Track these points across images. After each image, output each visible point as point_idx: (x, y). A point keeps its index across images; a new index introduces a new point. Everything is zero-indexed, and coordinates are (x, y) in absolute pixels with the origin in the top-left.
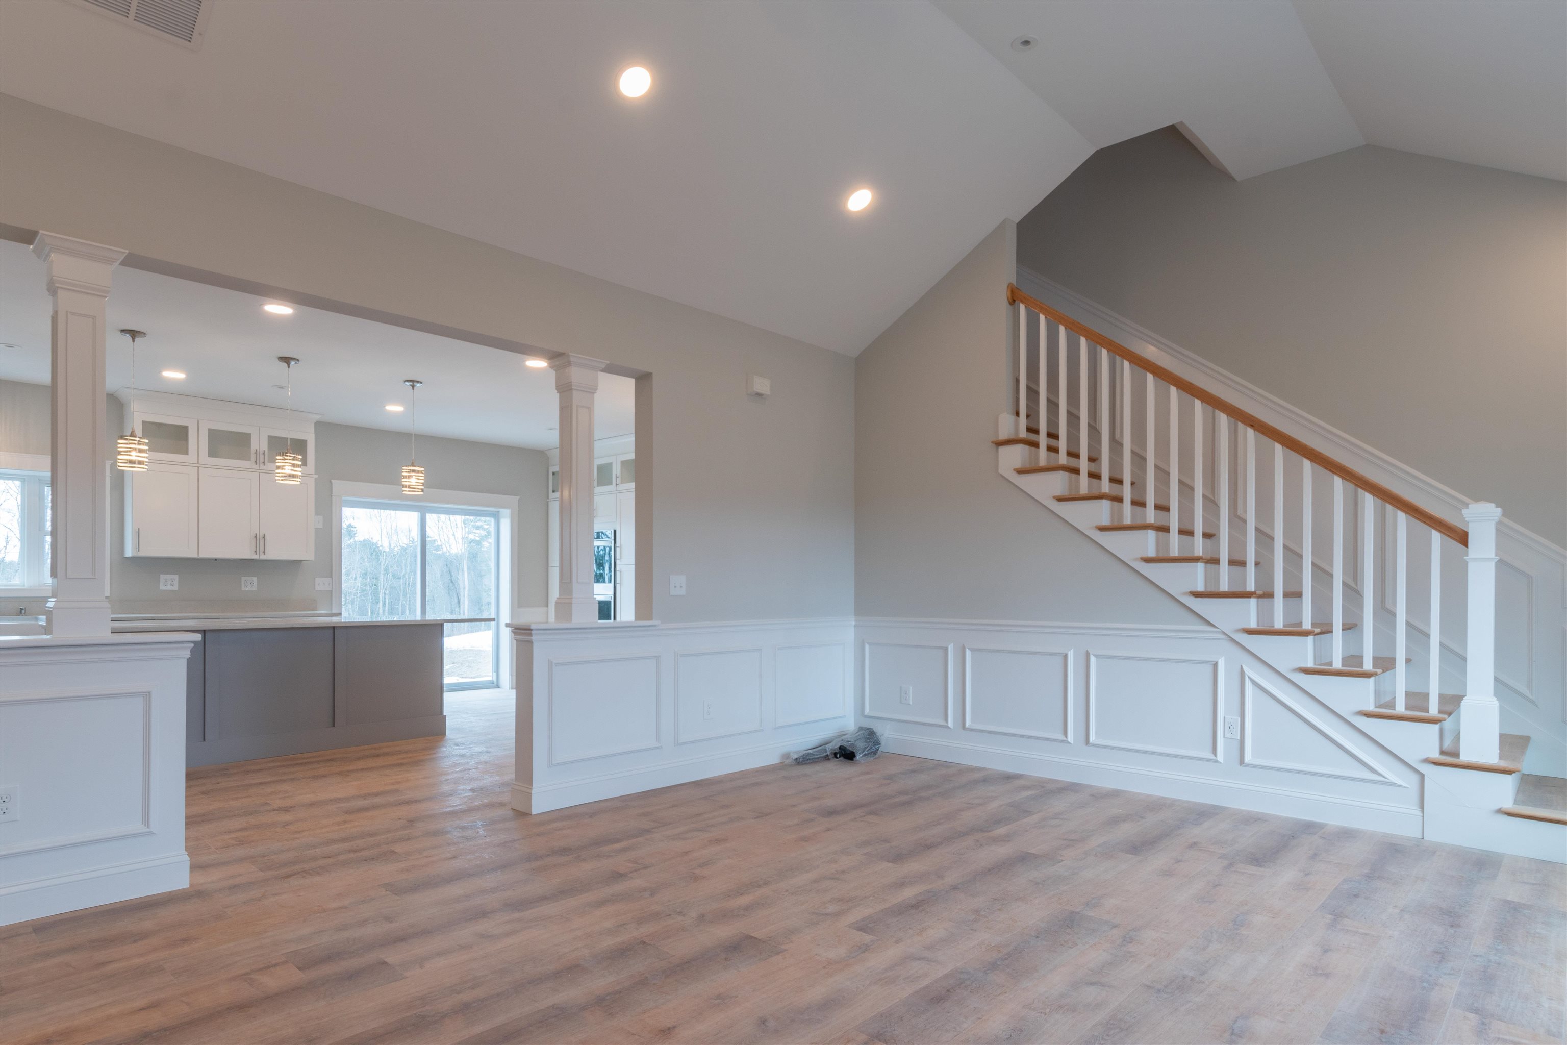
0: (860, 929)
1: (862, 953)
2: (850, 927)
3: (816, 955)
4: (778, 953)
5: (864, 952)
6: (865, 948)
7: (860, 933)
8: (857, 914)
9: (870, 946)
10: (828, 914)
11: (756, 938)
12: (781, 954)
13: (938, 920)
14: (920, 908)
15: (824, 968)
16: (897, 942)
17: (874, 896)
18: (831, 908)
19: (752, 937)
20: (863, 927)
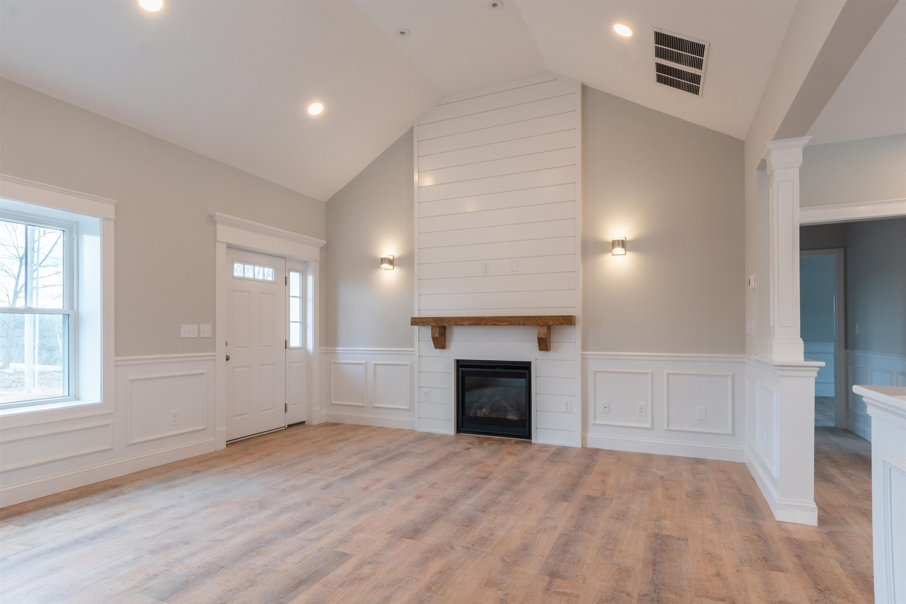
0: (345, 554)
1: (344, 539)
2: (352, 555)
3: (370, 534)
4: (391, 531)
5: (342, 539)
6: (342, 541)
7: (345, 552)
8: (349, 565)
9: (339, 543)
10: (369, 563)
11: (407, 538)
12: (389, 531)
13: (287, 571)
14: (297, 581)
15: (364, 528)
16: (322, 548)
17: (334, 588)
18: (367, 570)
19: (411, 538)
20: (343, 557)
